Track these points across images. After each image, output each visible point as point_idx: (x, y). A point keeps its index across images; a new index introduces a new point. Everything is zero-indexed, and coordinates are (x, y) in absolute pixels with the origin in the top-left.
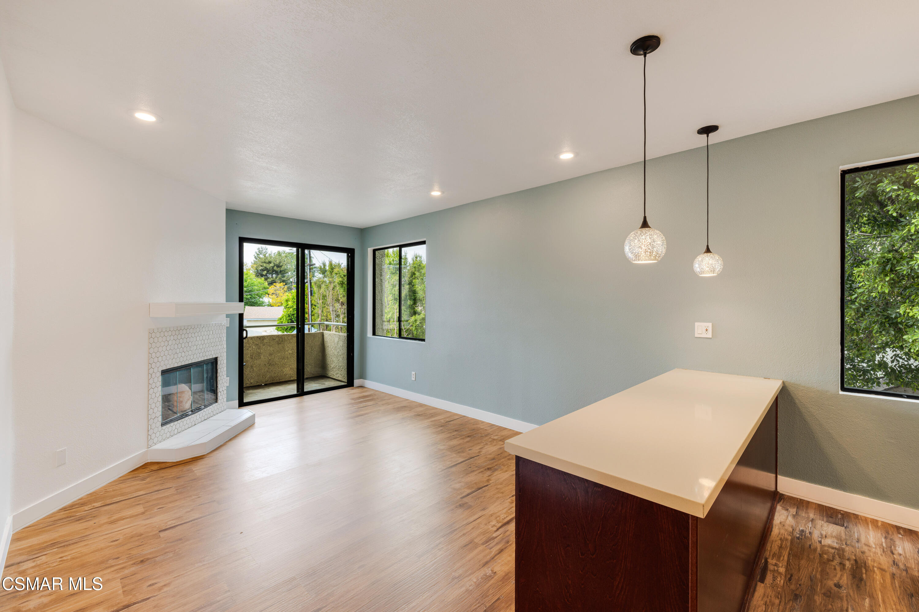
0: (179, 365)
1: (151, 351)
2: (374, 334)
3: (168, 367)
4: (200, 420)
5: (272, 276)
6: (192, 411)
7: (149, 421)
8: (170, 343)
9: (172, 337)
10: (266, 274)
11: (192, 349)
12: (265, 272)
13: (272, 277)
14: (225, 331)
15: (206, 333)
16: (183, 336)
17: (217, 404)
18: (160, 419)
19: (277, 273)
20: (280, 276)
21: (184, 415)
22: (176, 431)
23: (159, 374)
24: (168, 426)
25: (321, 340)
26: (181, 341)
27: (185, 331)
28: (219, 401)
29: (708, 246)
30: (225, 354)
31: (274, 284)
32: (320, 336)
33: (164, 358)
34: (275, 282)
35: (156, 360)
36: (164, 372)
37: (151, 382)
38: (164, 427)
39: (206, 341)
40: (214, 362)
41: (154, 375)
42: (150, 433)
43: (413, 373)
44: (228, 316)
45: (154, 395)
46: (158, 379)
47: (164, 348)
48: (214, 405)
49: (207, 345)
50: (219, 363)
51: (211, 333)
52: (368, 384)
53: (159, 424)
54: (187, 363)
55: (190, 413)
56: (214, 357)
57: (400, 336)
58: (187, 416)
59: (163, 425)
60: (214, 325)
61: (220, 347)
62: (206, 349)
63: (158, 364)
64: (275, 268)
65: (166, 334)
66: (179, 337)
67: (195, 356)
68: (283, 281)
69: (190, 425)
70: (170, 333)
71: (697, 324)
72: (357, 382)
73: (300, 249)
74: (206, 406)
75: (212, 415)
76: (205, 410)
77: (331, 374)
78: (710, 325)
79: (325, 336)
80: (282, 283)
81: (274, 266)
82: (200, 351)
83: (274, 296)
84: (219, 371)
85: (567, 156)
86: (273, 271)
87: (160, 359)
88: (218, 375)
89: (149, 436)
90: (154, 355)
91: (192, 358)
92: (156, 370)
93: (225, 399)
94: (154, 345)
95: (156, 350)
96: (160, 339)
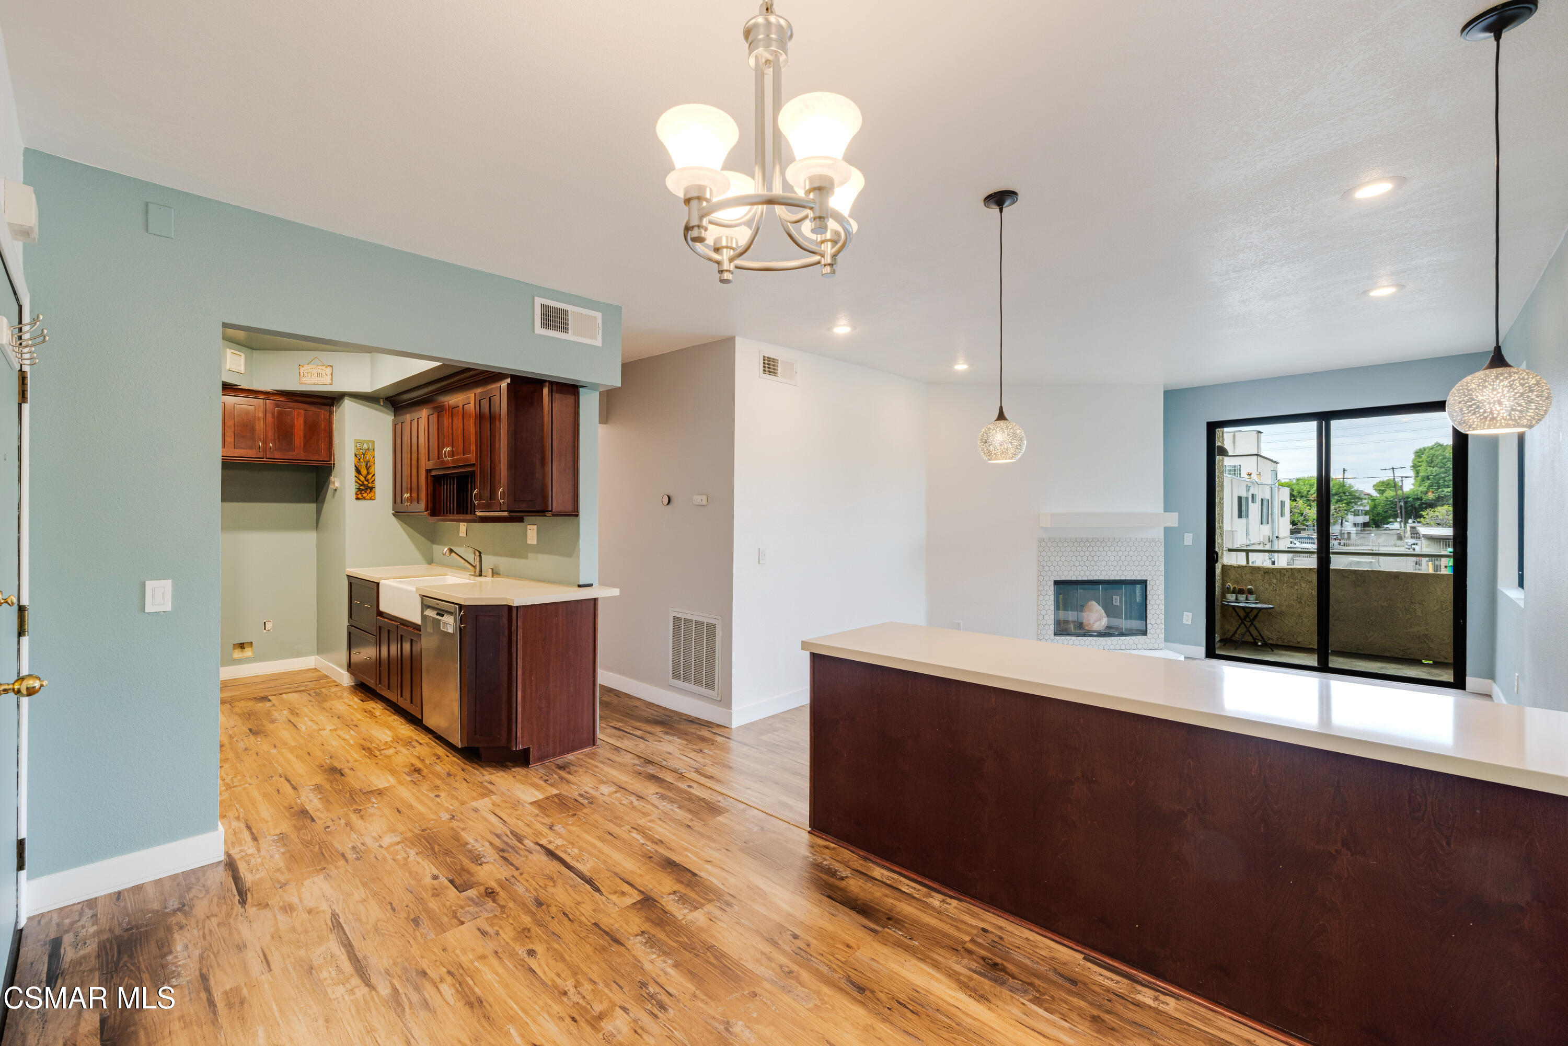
0: (1080, 578)
1: (1041, 559)
3: (1064, 578)
6: (1102, 634)
7: (1038, 625)
8: (1066, 554)
9: (1069, 548)
11: (1099, 564)
14: (1162, 549)
15: (1123, 549)
16: (1085, 549)
17: (1144, 637)
18: (1052, 627)
21: (1087, 634)
23: (1052, 583)
24: (1065, 638)
26: (1082, 554)
27: (1098, 544)
28: (1149, 635)
33: (1058, 568)
35: (1047, 568)
36: (1056, 583)
37: (1041, 589)
38: (1058, 637)
39: (1123, 558)
40: (1142, 585)
41: (1044, 583)
45: (1044, 603)
46: (1050, 589)
47: (1058, 559)
48: (1140, 637)
49: (1127, 563)
50: (1150, 587)
51: (1133, 549)
53: (1051, 632)
54: (1091, 578)
55: (1099, 634)
56: (1140, 577)
58: (1094, 636)
59: (1055, 634)
60: (1142, 539)
61: (1150, 568)
62: (1124, 567)
63: (1050, 573)
65: (1061, 544)
66: (1080, 549)
67: (1104, 573)
70: (1066, 544)
72: (1470, 683)
73: (1323, 422)
74: (1126, 635)
75: (1135, 646)
76: (1122, 638)
82: (1114, 568)
84: (1149, 597)
87: (1052, 568)
88: (1148, 602)
90: (1044, 564)
91: (1099, 574)
92: (1047, 578)
93: (1162, 636)
94: (1044, 554)
95: (1047, 559)
96: (1052, 549)
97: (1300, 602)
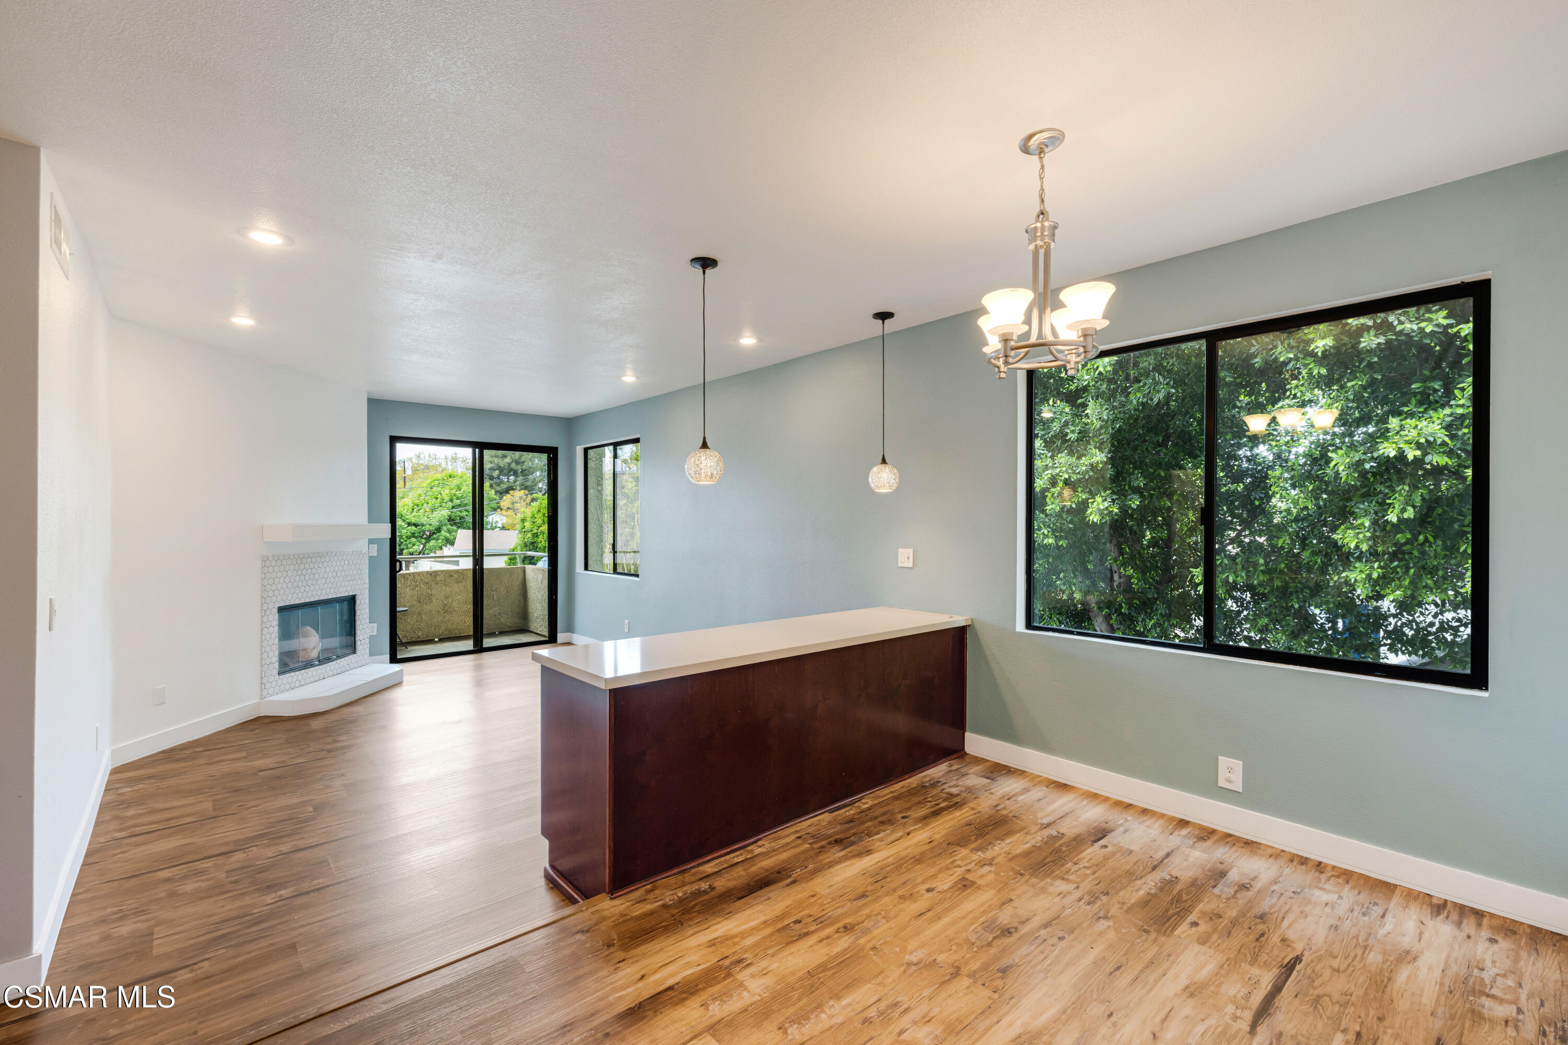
0: (302, 601)
1: (265, 582)
2: (586, 568)
3: (287, 603)
4: (331, 673)
5: (508, 478)
6: (319, 661)
7: (262, 666)
8: (290, 573)
9: (292, 566)
10: (499, 476)
11: (319, 583)
12: (497, 472)
13: (508, 481)
14: (367, 561)
15: (338, 563)
16: (307, 566)
17: (355, 655)
18: (277, 665)
19: (515, 473)
20: (520, 478)
21: (308, 665)
22: (298, 684)
23: (276, 611)
24: (287, 675)
25: (521, 577)
26: (304, 572)
27: (309, 560)
28: (358, 652)
29: (883, 456)
30: (367, 591)
31: (511, 492)
32: (520, 572)
33: (282, 592)
34: (513, 489)
35: (271, 593)
36: (281, 610)
37: (265, 619)
38: (282, 677)
39: (339, 574)
40: (352, 600)
41: (268, 612)
42: (265, 681)
43: (627, 621)
44: (371, 541)
45: (268, 637)
46: (274, 618)
47: (282, 580)
48: (351, 656)
49: (341, 579)
50: (358, 602)
51: (347, 563)
52: (578, 639)
53: (276, 671)
54: (312, 599)
55: (317, 663)
56: (351, 594)
57: (615, 570)
58: (313, 666)
59: (280, 674)
60: (351, 553)
61: (359, 581)
62: (339, 583)
63: (274, 599)
64: (513, 466)
65: (284, 562)
66: (302, 567)
67: (324, 592)
68: (526, 488)
69: (317, 678)
70: (289, 562)
71: (900, 550)
72: (561, 637)
73: (477, 450)
74: (339, 657)
75: (348, 668)
76: (338, 661)
77: (533, 626)
78: (911, 551)
79: (528, 572)
80: (522, 491)
81: (512, 462)
82: (330, 585)
83: (510, 513)
84: (358, 613)
85: (748, 341)
86: (510, 470)
87: (276, 593)
88: (357, 618)
89: (263, 686)
90: (268, 587)
91: (319, 594)
92: (271, 606)
93: (367, 651)
94: (268, 575)
95: (271, 581)
96: (276, 569)
97: (420, 602)
